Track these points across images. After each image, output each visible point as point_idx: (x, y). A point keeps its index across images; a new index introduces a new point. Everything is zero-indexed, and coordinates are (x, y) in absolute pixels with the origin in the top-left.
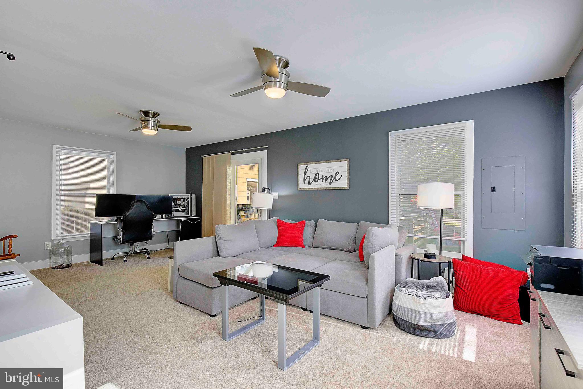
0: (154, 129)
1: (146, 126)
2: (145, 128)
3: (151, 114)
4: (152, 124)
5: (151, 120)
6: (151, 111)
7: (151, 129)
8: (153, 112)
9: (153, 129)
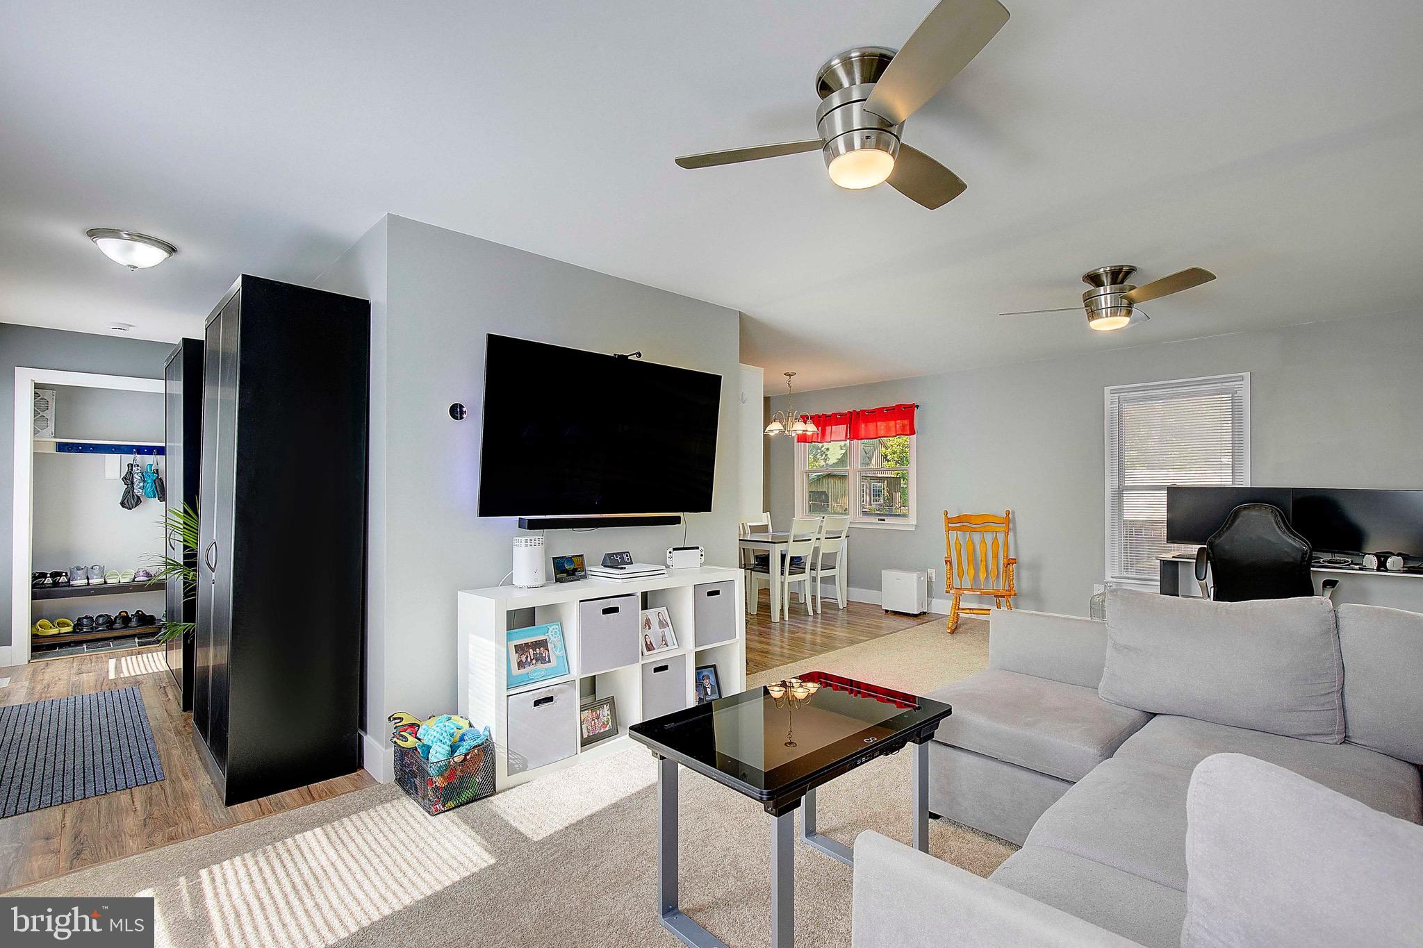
0: (1114, 314)
1: (1093, 313)
2: (1093, 318)
3: (1107, 276)
4: (1106, 303)
5: (1102, 293)
6: (1102, 270)
7: (1107, 316)
8: (1108, 269)
9: (1111, 313)
